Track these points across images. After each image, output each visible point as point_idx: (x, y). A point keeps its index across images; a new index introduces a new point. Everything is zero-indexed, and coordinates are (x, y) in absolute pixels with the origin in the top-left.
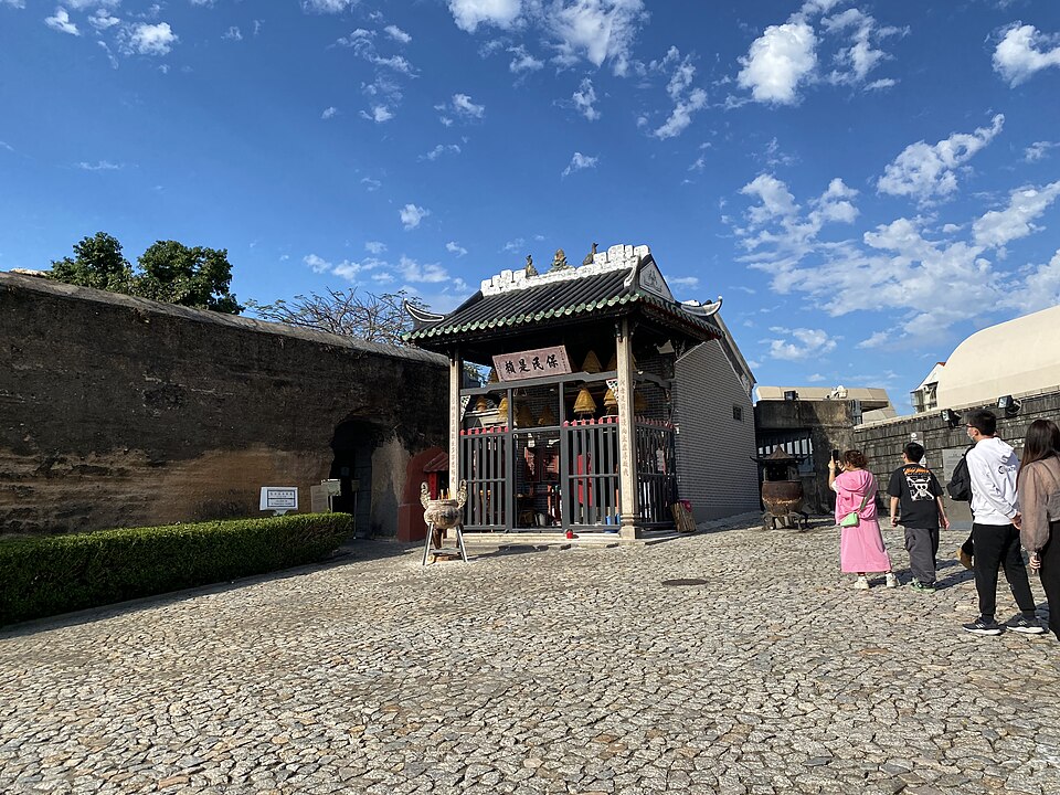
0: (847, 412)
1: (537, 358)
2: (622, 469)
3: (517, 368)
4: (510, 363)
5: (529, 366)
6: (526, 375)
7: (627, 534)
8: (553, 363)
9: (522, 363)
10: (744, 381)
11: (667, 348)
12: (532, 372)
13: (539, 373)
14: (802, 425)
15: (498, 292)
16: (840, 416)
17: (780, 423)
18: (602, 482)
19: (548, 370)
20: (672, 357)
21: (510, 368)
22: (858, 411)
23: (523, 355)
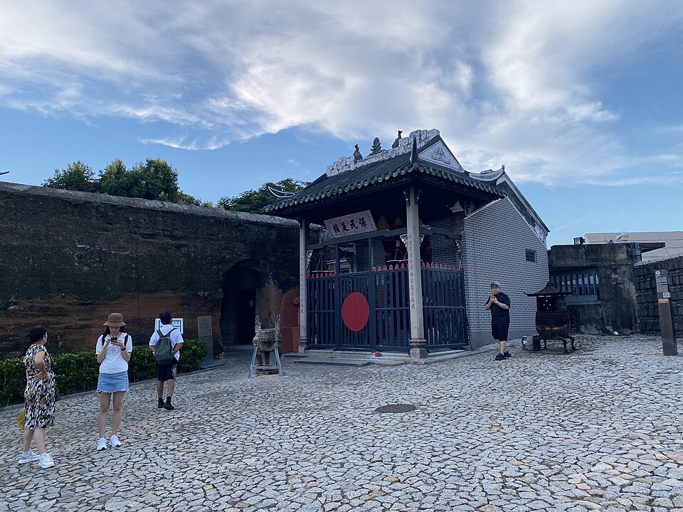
0: (628, 252)
1: (352, 221)
2: (411, 303)
3: (340, 228)
4: (336, 225)
5: (348, 227)
6: (347, 233)
7: (415, 355)
8: (363, 224)
9: (343, 224)
10: (538, 231)
11: (457, 208)
12: (351, 231)
13: (355, 232)
14: (589, 264)
15: (337, 173)
16: (622, 256)
17: (570, 262)
18: (398, 313)
19: (360, 230)
20: (462, 215)
21: (336, 229)
22: (638, 252)
23: (344, 218)
